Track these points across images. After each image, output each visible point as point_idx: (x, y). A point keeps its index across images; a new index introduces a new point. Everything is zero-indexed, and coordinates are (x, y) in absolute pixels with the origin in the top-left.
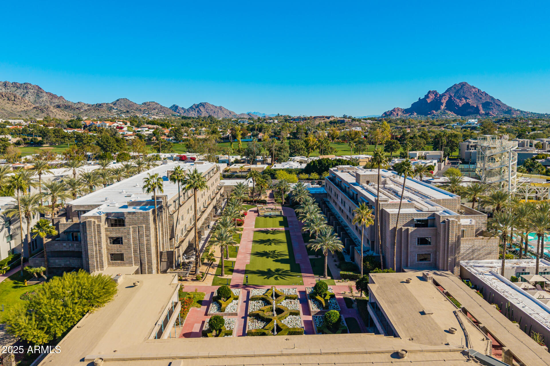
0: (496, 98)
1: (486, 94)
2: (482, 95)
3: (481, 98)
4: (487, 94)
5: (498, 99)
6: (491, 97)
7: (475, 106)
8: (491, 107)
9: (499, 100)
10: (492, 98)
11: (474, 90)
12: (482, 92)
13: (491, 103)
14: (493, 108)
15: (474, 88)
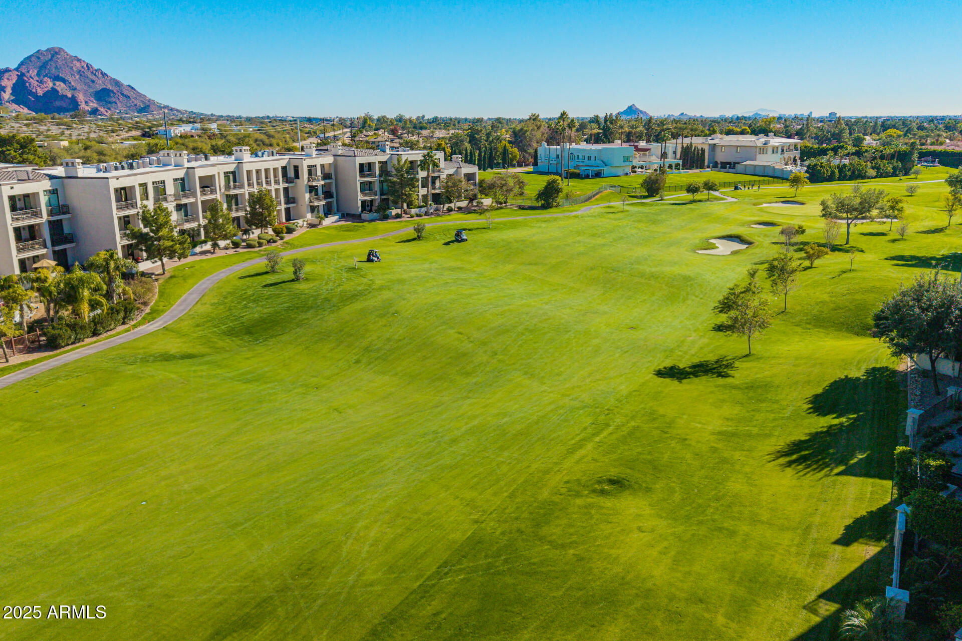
0: (125, 83)
1: (104, 74)
2: (95, 75)
3: (93, 81)
4: (106, 74)
5: (129, 86)
6: (114, 79)
7: (70, 96)
8: (113, 100)
9: (132, 88)
10: (117, 83)
11: (78, 64)
12: (96, 70)
13: (113, 92)
14: (118, 102)
15: (79, 60)
